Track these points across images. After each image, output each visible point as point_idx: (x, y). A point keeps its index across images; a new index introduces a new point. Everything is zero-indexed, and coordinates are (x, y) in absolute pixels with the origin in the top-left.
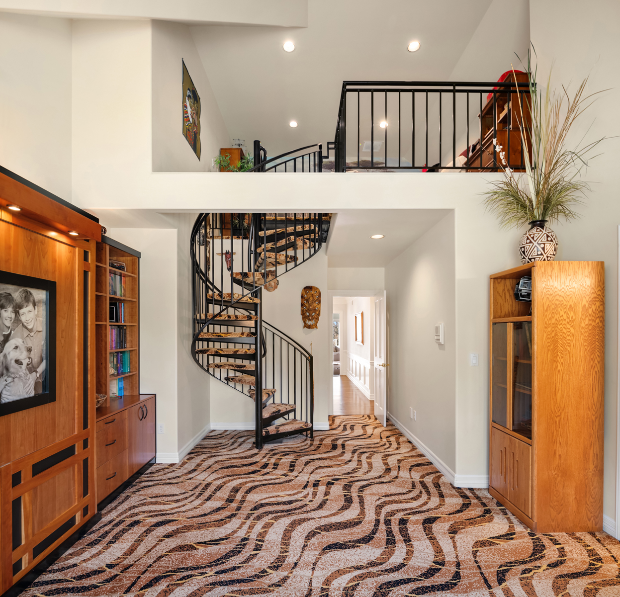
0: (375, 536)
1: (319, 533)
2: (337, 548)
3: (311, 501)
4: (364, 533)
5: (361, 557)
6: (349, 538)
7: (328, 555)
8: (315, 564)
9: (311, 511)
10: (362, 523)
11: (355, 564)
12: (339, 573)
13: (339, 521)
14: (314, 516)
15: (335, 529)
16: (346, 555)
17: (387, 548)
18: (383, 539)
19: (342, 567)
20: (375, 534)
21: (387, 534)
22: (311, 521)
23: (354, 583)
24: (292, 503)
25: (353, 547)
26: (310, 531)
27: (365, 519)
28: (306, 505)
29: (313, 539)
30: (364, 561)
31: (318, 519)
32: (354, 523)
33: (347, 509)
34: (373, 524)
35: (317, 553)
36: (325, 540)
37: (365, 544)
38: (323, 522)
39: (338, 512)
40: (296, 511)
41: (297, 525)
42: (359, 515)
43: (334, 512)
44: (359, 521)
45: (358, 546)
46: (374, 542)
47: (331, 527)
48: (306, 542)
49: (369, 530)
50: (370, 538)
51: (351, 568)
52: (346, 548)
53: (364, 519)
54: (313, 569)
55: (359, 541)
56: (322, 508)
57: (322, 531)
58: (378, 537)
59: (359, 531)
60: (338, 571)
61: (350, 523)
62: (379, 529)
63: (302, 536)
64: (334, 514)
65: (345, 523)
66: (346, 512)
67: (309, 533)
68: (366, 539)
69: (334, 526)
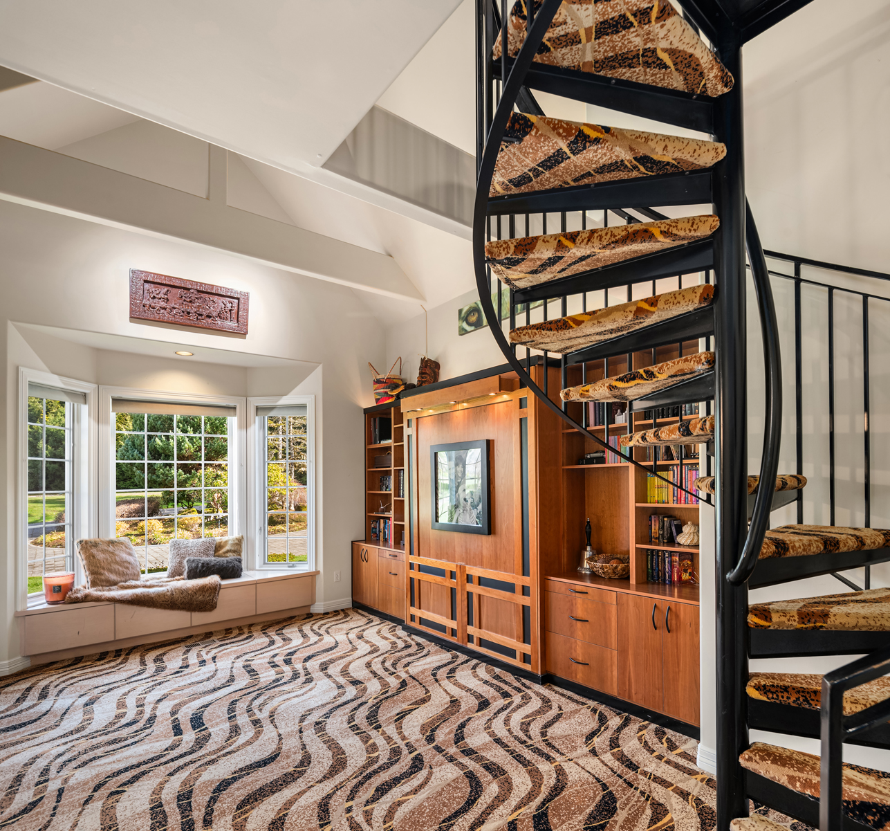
0: (211, 795)
1: (296, 767)
2: (263, 761)
3: (349, 810)
4: (229, 793)
5: (228, 763)
6: (250, 777)
7: (270, 752)
8: (280, 739)
9: (334, 793)
10: (235, 807)
11: (235, 754)
12: (249, 743)
13: (276, 795)
14: (321, 785)
15: (276, 781)
16: (247, 758)
17: (191, 786)
18: (197, 795)
19: (249, 748)
20: (211, 798)
21: (190, 806)
22: (320, 777)
23: (231, 740)
24: (377, 790)
25: (241, 770)
26: (311, 765)
27: (231, 817)
28: (351, 797)
29: (300, 758)
30: (223, 761)
31: (311, 783)
32: (251, 801)
33: (273, 823)
34: (215, 813)
35: (284, 748)
36: (284, 763)
37: (225, 780)
38: (300, 784)
39: (286, 809)
40: (355, 781)
41: (335, 764)
42: (245, 820)
43: (293, 808)
44: (241, 808)
45: (235, 772)
46: (211, 786)
47: (284, 781)
48: (306, 752)
49: (220, 801)
50: (219, 790)
51: (238, 750)
52: (251, 765)
53: (234, 818)
54: (280, 735)
55: (235, 779)
56: (320, 805)
57: (295, 771)
58: (205, 795)
59: (237, 793)
60: (251, 743)
61: (256, 800)
62: (204, 809)
63: (316, 756)
64: (290, 803)
65: (264, 796)
66: (271, 816)
67: (310, 762)
68: (225, 786)
69: (282, 785)
